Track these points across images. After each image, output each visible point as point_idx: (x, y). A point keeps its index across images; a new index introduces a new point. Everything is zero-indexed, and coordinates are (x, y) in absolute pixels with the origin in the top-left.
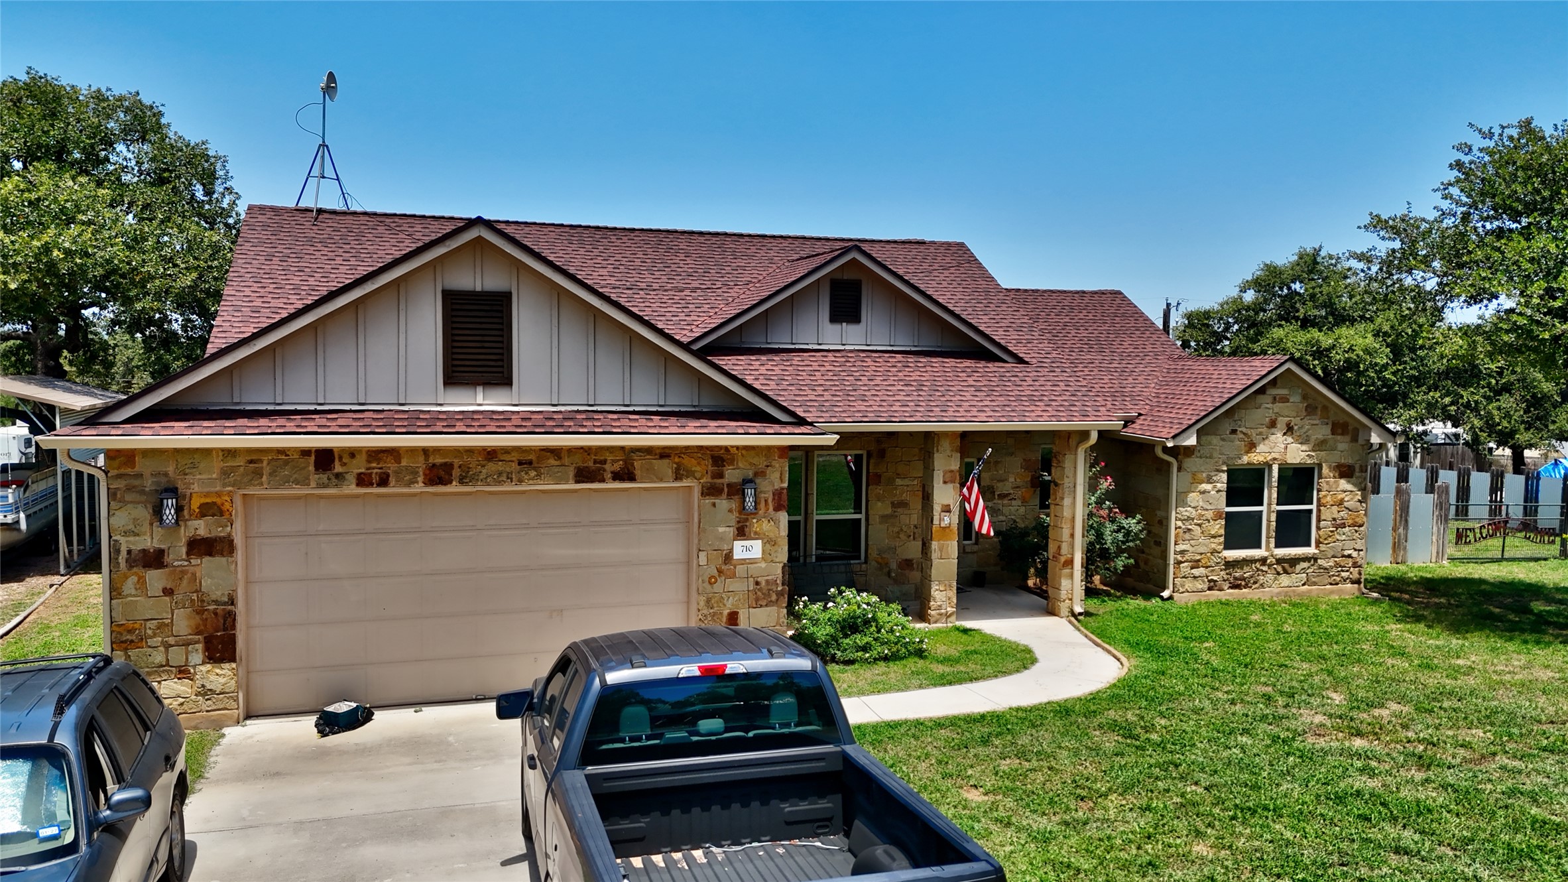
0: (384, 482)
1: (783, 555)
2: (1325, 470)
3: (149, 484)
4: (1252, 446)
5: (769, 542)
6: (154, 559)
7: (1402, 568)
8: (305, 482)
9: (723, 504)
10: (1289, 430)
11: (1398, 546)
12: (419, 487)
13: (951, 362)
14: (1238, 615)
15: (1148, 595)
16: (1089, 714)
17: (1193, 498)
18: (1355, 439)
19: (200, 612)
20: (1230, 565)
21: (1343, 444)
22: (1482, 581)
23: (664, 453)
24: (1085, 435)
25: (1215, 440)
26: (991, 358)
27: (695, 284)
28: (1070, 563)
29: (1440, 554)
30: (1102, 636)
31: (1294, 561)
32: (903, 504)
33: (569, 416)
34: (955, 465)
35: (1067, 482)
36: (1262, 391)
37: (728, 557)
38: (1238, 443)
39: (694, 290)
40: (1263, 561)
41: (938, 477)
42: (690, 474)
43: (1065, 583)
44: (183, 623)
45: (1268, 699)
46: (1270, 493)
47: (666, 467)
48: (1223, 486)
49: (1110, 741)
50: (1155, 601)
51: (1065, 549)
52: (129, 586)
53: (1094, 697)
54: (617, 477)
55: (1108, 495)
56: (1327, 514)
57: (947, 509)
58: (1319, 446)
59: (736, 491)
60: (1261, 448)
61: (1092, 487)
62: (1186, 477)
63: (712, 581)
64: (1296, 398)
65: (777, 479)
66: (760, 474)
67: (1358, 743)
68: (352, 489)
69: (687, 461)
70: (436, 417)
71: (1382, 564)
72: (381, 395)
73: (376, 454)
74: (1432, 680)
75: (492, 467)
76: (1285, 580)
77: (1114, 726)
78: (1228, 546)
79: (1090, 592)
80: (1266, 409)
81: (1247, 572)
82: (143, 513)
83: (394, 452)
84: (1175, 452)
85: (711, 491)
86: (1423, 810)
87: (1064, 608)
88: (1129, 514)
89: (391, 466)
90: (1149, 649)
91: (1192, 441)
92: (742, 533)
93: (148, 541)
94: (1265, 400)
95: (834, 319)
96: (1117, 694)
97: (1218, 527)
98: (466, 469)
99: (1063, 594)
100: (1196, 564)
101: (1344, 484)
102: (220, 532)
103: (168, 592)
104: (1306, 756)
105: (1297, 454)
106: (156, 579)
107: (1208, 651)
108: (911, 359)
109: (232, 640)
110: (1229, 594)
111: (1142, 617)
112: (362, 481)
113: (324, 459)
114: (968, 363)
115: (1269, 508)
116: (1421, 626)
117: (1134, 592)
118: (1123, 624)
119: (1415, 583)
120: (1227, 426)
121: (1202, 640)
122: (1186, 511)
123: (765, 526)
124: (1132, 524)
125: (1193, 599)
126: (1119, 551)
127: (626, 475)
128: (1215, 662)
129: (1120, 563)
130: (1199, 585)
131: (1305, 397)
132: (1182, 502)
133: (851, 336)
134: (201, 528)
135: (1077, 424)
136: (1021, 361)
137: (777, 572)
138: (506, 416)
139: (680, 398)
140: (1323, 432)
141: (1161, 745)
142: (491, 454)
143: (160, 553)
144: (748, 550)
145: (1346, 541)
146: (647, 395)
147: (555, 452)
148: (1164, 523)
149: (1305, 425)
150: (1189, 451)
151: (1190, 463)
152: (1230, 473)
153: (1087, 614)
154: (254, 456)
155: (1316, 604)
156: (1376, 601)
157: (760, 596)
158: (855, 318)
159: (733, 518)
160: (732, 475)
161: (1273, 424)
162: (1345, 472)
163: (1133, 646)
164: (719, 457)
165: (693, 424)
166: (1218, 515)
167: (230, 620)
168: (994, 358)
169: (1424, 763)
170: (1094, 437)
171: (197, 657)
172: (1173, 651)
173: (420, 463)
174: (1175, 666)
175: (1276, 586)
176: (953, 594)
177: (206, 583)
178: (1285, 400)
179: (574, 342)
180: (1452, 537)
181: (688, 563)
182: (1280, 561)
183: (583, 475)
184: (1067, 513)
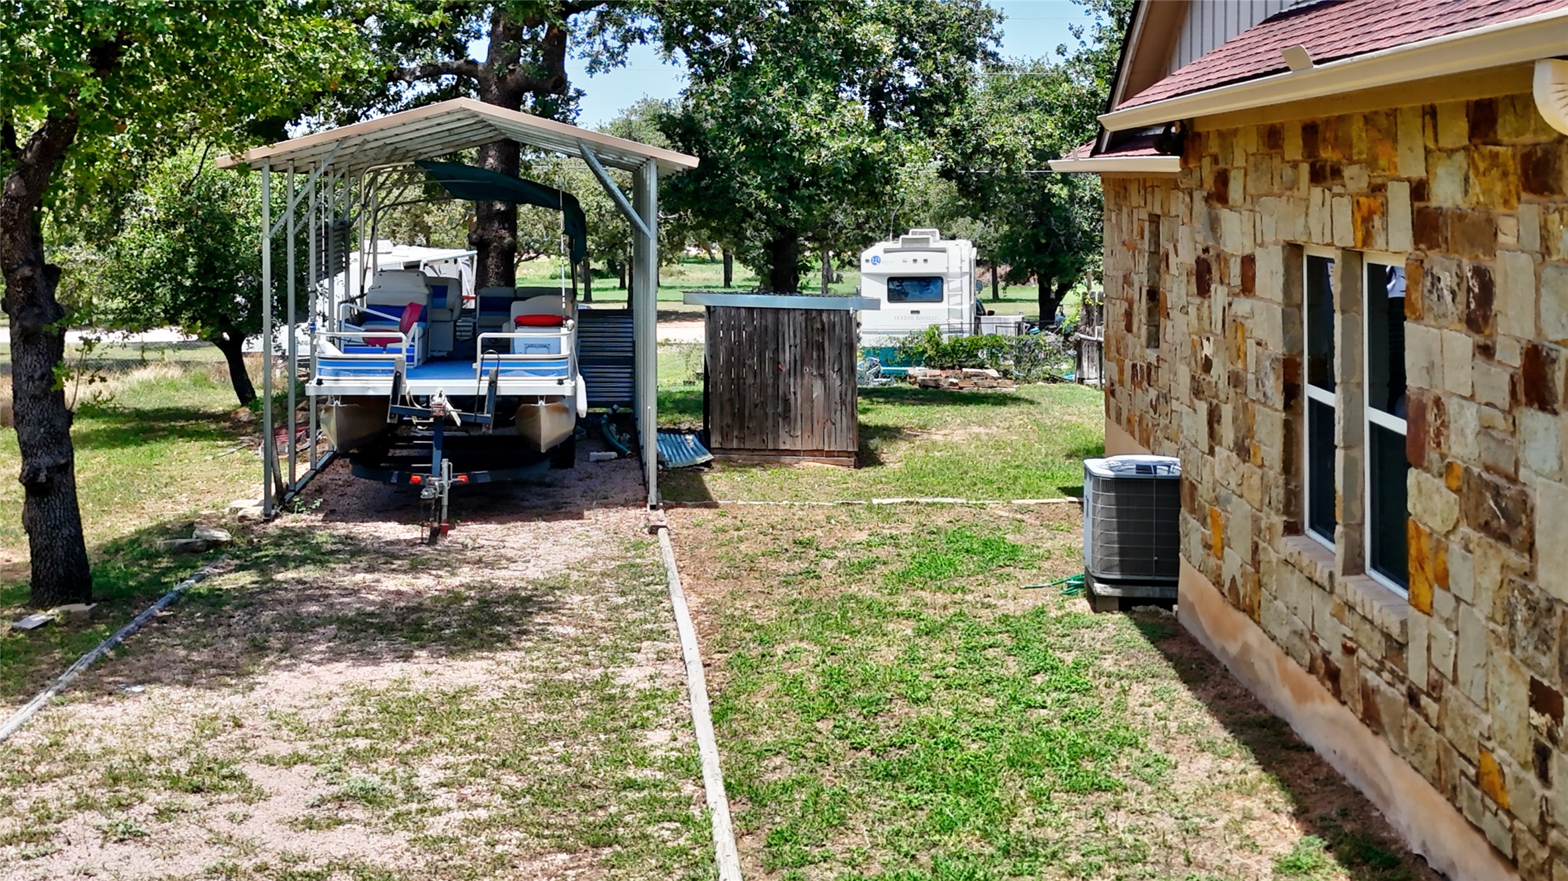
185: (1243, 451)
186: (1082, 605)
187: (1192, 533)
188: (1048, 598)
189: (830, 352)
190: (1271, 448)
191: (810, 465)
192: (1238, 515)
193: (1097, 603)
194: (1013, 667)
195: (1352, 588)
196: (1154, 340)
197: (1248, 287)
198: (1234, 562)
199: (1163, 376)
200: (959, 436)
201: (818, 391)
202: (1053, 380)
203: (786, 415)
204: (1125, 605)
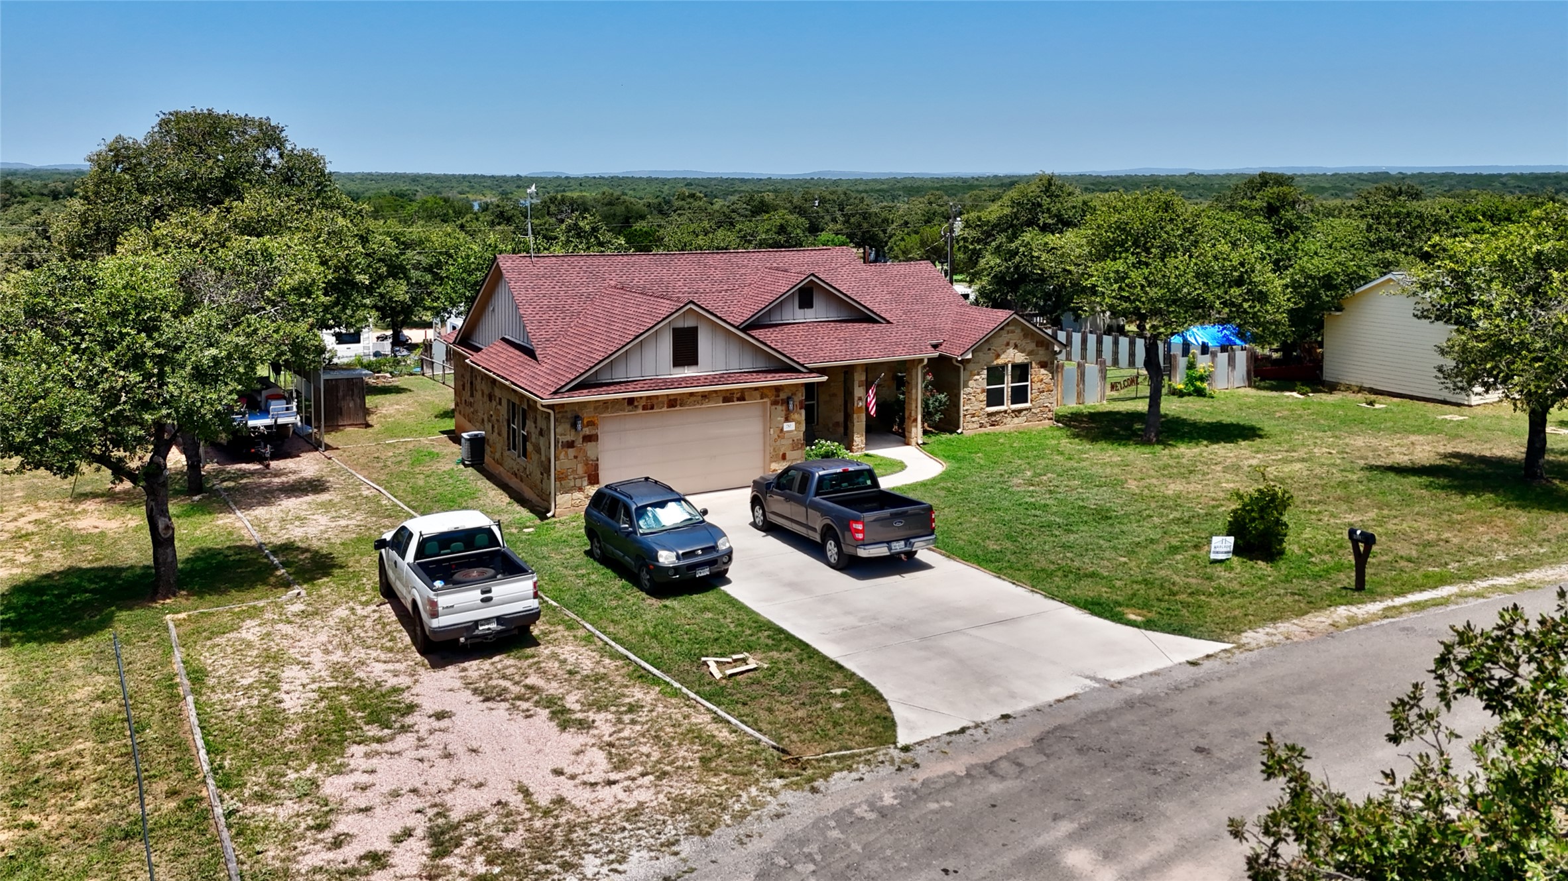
0: (652, 408)
1: (803, 428)
2: (1034, 365)
3: (569, 415)
4: (998, 356)
5: (798, 423)
6: (570, 445)
7: (1081, 407)
8: (623, 410)
9: (779, 408)
10: (1016, 347)
11: (1080, 395)
12: (665, 409)
13: (857, 325)
14: (993, 440)
15: (951, 432)
16: (933, 485)
17: (971, 383)
18: (1047, 349)
19: (586, 464)
20: (990, 415)
21: (1042, 351)
22: (1119, 413)
23: (756, 389)
24: (921, 360)
25: (980, 354)
26: (875, 322)
27: (725, 287)
28: (916, 420)
29: (1102, 397)
30: (933, 454)
31: (1020, 411)
32: (834, 395)
33: (721, 376)
34: (864, 378)
35: (914, 382)
36: (1002, 329)
37: (782, 430)
38: (992, 354)
39: (726, 291)
40: (1005, 412)
41: (856, 384)
42: (767, 396)
43: (914, 430)
44: (581, 469)
45: (1002, 475)
46: (1008, 378)
47: (757, 394)
48: (985, 376)
49: (943, 493)
50: (954, 435)
51: (913, 414)
52: (562, 456)
53: (934, 479)
54: (739, 400)
55: (930, 383)
56: (1035, 386)
57: (860, 399)
58: (1030, 353)
59: (786, 402)
60: (1003, 356)
61: (924, 379)
62: (967, 373)
63: (775, 441)
64: (1018, 331)
65: (801, 396)
66: (794, 394)
67: (1031, 488)
68: (640, 411)
69: (765, 391)
70: (665, 381)
71: (1072, 406)
72: (649, 373)
73: (649, 398)
74: (1069, 464)
75: (692, 399)
76: (1016, 420)
77: (943, 488)
78: (988, 405)
79: (925, 432)
80: (1005, 337)
81: (997, 418)
82: (568, 426)
83: (657, 397)
84: (962, 362)
85: (775, 403)
86: (1046, 505)
87: (913, 441)
88: (941, 392)
89: (655, 401)
90: (954, 458)
91: (970, 356)
92: (787, 420)
93: (569, 438)
94: (1004, 333)
95: (801, 307)
96: (943, 477)
97: (983, 397)
98: (682, 400)
99: (913, 435)
100: (973, 416)
101: (1043, 371)
102: (594, 432)
103: (576, 457)
104: (1012, 493)
105: (1020, 358)
106: (571, 452)
107: (979, 458)
108: (838, 325)
109: (597, 476)
110: (989, 429)
111: (948, 443)
112: (644, 408)
113: (631, 401)
114: (865, 325)
115: (1008, 385)
116: (1077, 440)
117: (944, 430)
118: (941, 447)
119: (1085, 416)
120: (986, 347)
121: (976, 453)
122: (967, 390)
123: (796, 416)
124: (942, 397)
125: (971, 433)
126: (937, 411)
127: (742, 398)
128: (982, 462)
129: (937, 418)
130: (976, 426)
131: (1022, 330)
132: (966, 386)
133: (809, 315)
134: (587, 431)
135: (918, 356)
136: (888, 322)
137: (801, 435)
138: (698, 378)
139: (761, 365)
140: (1032, 346)
141: (961, 493)
142: (691, 394)
143: (573, 442)
144: (789, 427)
145: (1044, 399)
146: (748, 365)
147: (716, 392)
148: (958, 396)
149: (1023, 343)
150: (968, 361)
151: (970, 366)
152: (988, 369)
153: (924, 444)
154: (605, 402)
155: (1031, 431)
156: (1060, 428)
157: (795, 446)
158: (810, 306)
159: (783, 413)
160: (783, 396)
161: (1008, 344)
162: (1043, 365)
163: (947, 458)
164: (778, 389)
165: (769, 376)
166: (983, 391)
167: (596, 467)
168: (876, 322)
169: (1051, 492)
170: (926, 361)
171: (585, 483)
172: (963, 459)
173: (666, 400)
174: (965, 465)
175: (1011, 424)
176: (863, 438)
177: (589, 453)
178: (1013, 332)
179: (720, 342)
180: (1108, 386)
181: (764, 434)
182: (1013, 411)
183: (726, 400)
184: (914, 397)
185: (499, 434)
186: (462, 466)
187: (488, 449)
188: (453, 466)
189: (356, 391)
190: (505, 435)
191: (349, 429)
192: (499, 446)
193: (466, 466)
194: (451, 481)
195: (519, 460)
196: (472, 395)
197: (500, 403)
198: (498, 455)
199: (476, 406)
200: (392, 410)
201: (351, 405)
202: (411, 374)
203: (341, 414)
204: (471, 465)
